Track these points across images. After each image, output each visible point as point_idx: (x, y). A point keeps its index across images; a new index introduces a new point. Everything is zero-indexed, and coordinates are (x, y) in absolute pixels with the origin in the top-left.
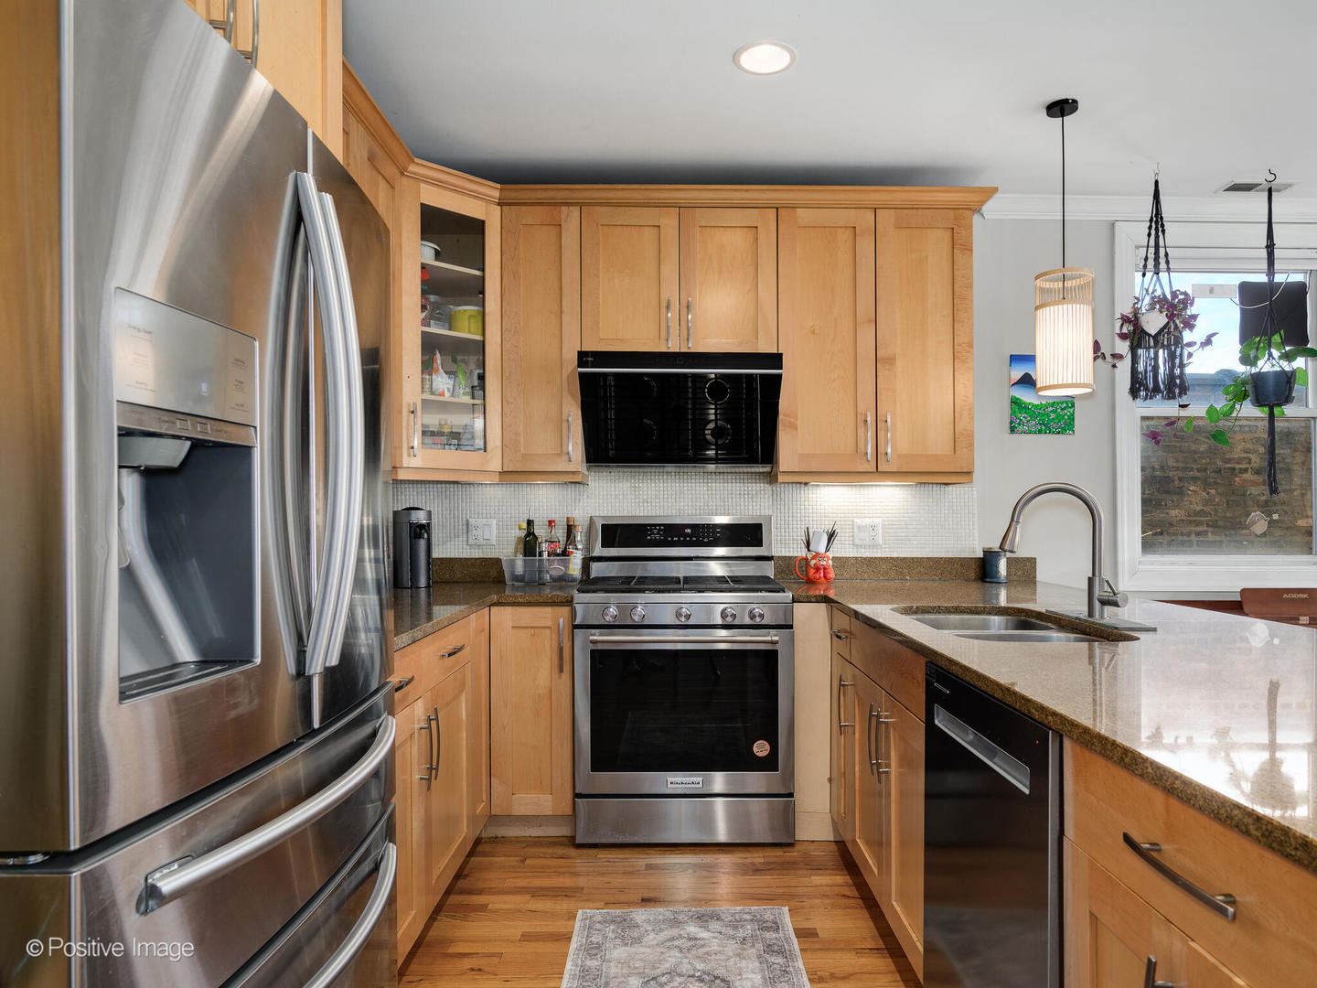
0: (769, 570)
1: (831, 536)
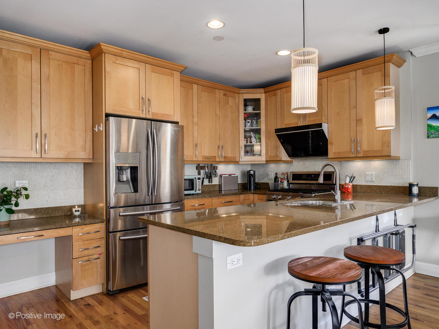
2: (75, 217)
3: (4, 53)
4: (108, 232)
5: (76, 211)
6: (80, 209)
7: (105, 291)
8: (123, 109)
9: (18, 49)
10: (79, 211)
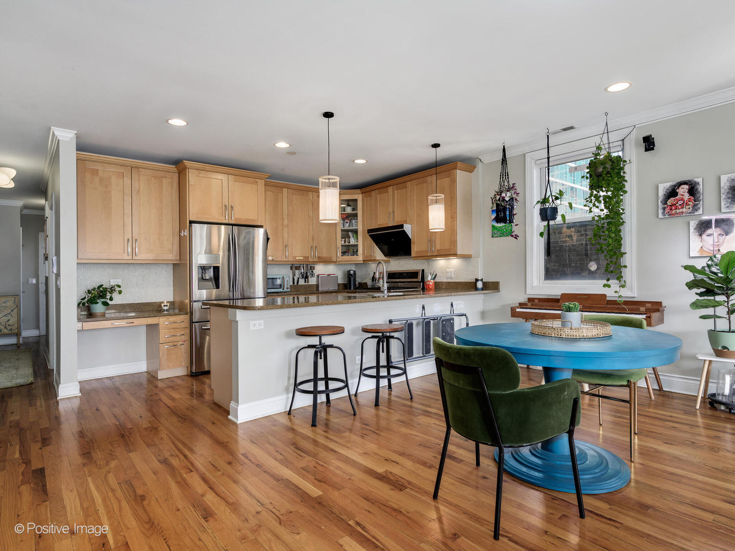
2: (164, 311)
3: (100, 173)
4: (192, 322)
5: (164, 306)
6: (168, 304)
7: (189, 373)
8: (206, 216)
9: (113, 169)
10: (167, 306)
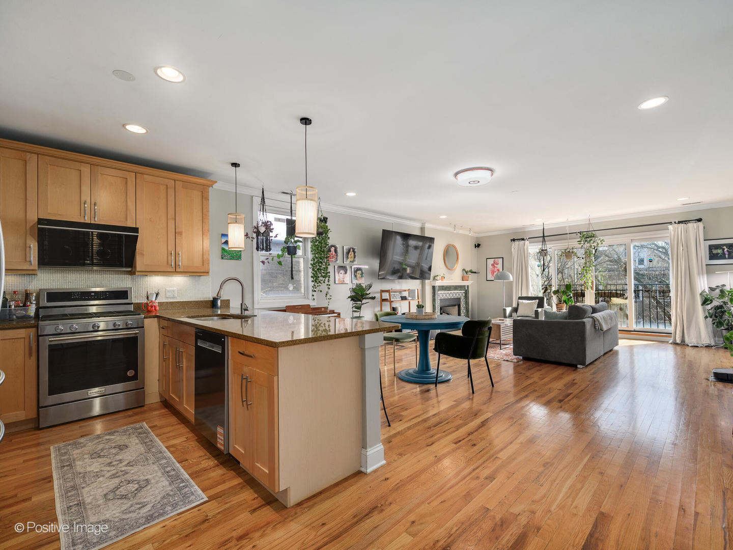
0: (132, 308)
1: (157, 295)
